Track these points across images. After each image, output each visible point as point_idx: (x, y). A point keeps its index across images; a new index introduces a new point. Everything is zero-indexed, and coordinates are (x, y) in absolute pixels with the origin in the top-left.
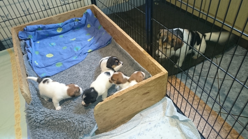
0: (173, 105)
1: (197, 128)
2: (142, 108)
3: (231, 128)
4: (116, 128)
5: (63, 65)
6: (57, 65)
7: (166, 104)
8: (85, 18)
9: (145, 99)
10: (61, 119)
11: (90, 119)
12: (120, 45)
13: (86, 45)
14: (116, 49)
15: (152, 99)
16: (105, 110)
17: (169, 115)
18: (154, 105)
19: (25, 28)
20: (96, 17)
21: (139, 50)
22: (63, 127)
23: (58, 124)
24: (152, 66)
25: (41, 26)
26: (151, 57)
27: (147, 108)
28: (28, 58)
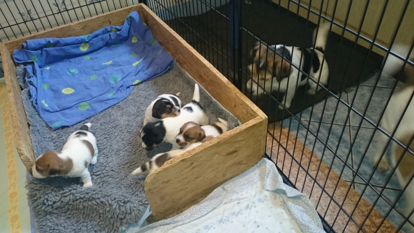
0: (277, 171)
1: (316, 209)
2: (226, 177)
3: (371, 207)
4: (182, 212)
5: (92, 107)
6: (81, 106)
7: (266, 170)
8: (129, 27)
9: (229, 163)
10: (89, 199)
11: (139, 198)
12: (187, 71)
13: (131, 73)
14: (182, 79)
15: (242, 161)
16: (163, 182)
17: (270, 189)
18: (245, 172)
19: (25, 45)
20: (147, 24)
21: (220, 80)
22: (92, 212)
23: (84, 207)
24: (241, 106)
25: (52, 40)
26: (240, 92)
27: (234, 177)
28: (30, 96)
